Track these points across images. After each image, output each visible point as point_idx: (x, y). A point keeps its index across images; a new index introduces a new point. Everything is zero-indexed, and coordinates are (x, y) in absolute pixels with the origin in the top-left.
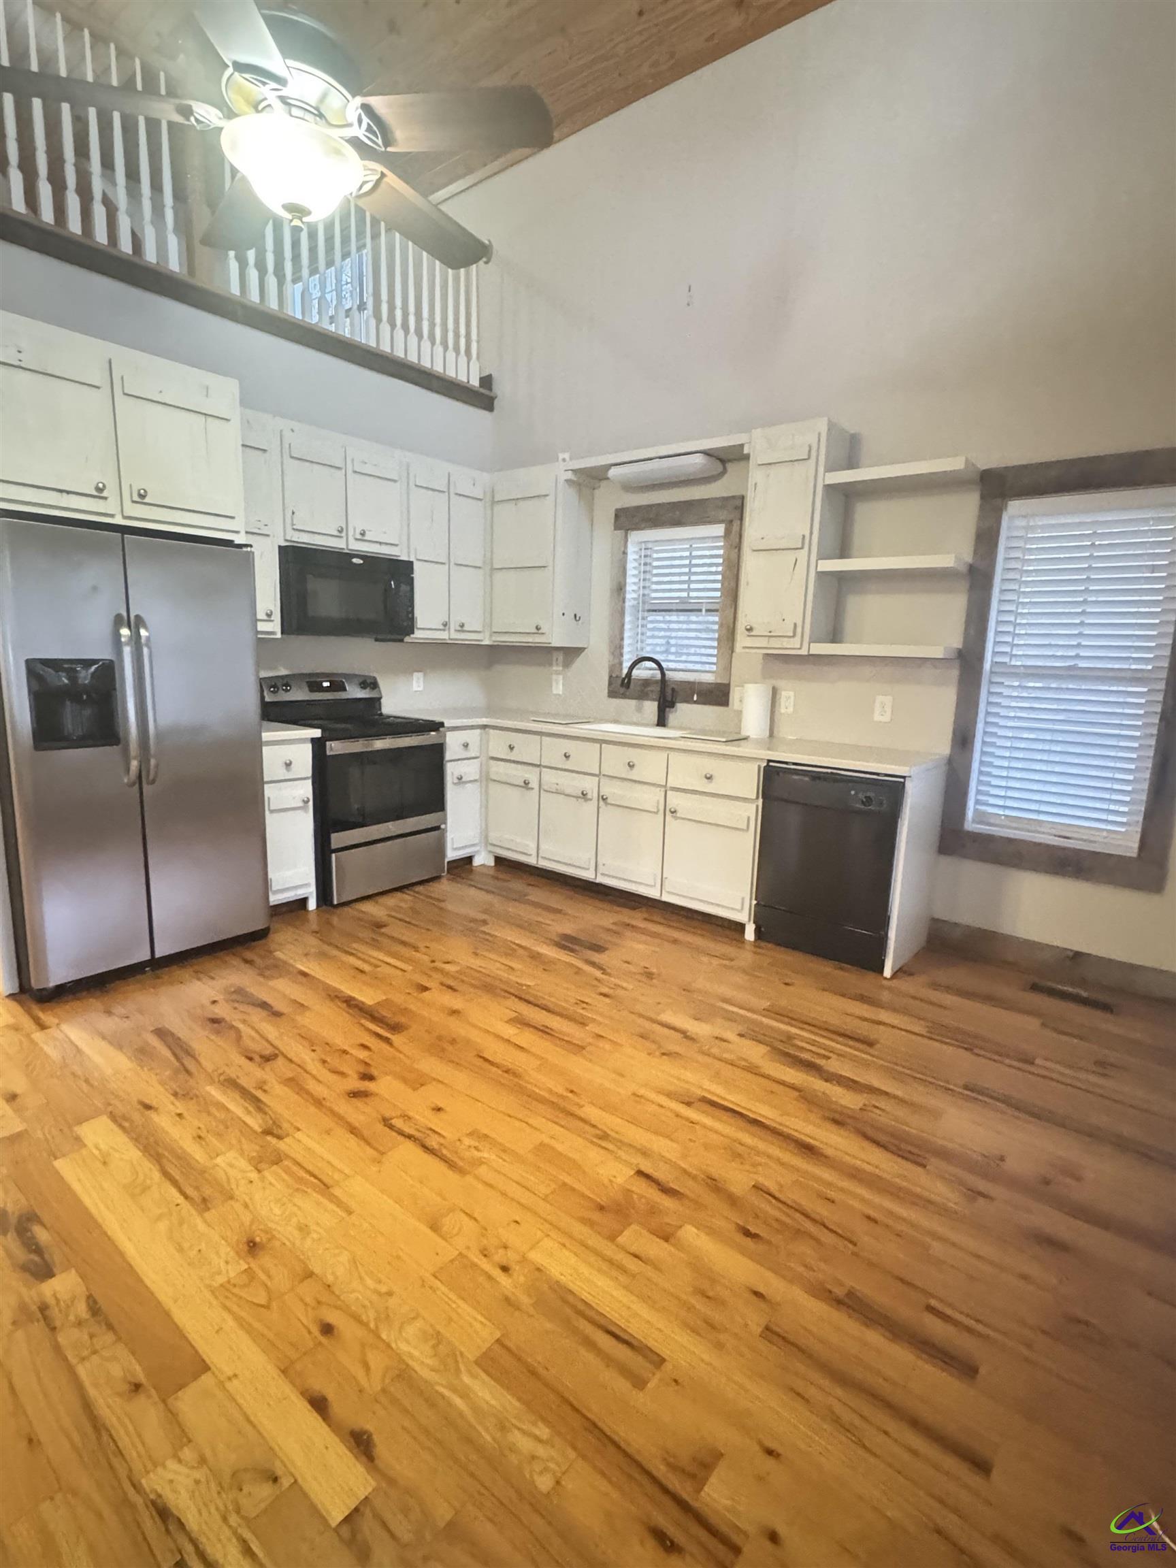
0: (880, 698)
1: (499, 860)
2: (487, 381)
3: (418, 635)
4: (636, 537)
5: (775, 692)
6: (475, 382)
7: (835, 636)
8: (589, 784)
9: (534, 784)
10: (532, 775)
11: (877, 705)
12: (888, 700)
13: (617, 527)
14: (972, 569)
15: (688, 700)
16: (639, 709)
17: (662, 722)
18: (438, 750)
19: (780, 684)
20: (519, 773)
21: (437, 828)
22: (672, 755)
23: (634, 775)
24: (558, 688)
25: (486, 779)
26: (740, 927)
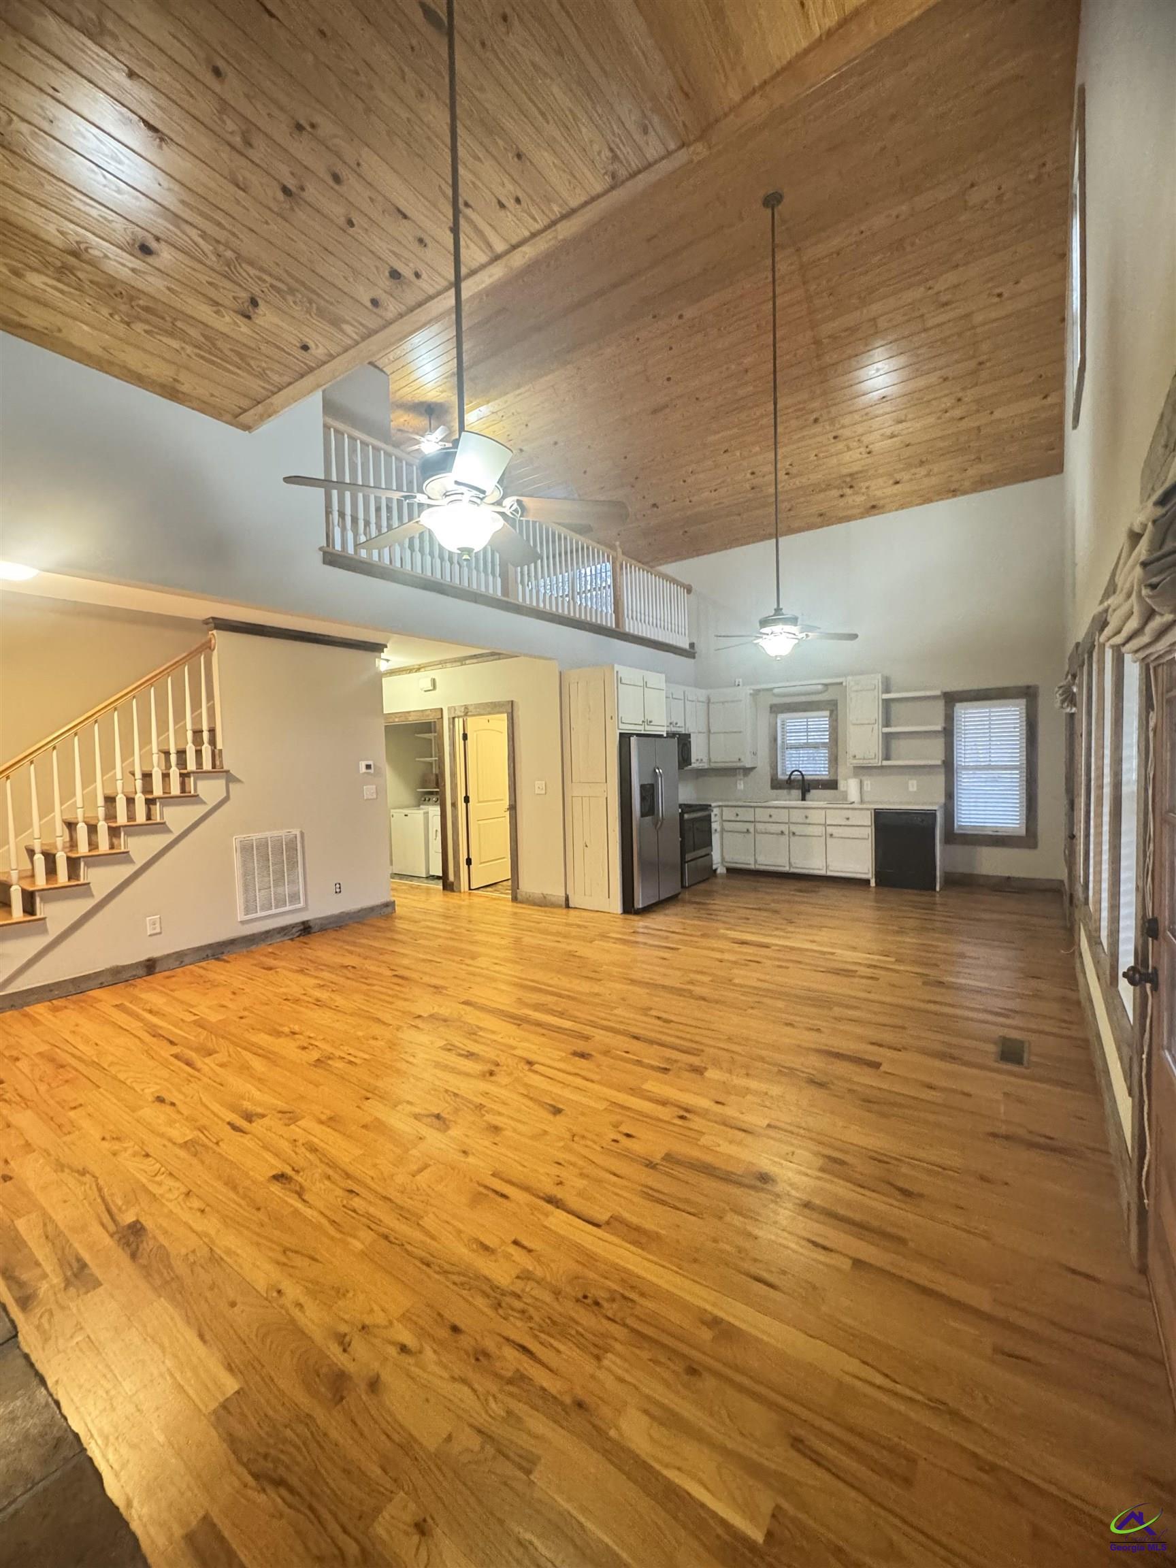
0: (910, 782)
1: (728, 870)
2: (692, 645)
3: (693, 765)
4: (781, 717)
5: (861, 782)
6: (687, 647)
7: (887, 758)
8: (784, 828)
9: (752, 830)
10: (751, 827)
11: (910, 785)
12: (915, 782)
13: (771, 712)
14: (945, 729)
15: (816, 788)
16: (789, 794)
17: (803, 799)
18: (708, 820)
19: (864, 778)
20: (744, 827)
21: (708, 855)
22: (828, 811)
23: (808, 821)
24: (741, 786)
25: (723, 830)
26: (867, 882)
